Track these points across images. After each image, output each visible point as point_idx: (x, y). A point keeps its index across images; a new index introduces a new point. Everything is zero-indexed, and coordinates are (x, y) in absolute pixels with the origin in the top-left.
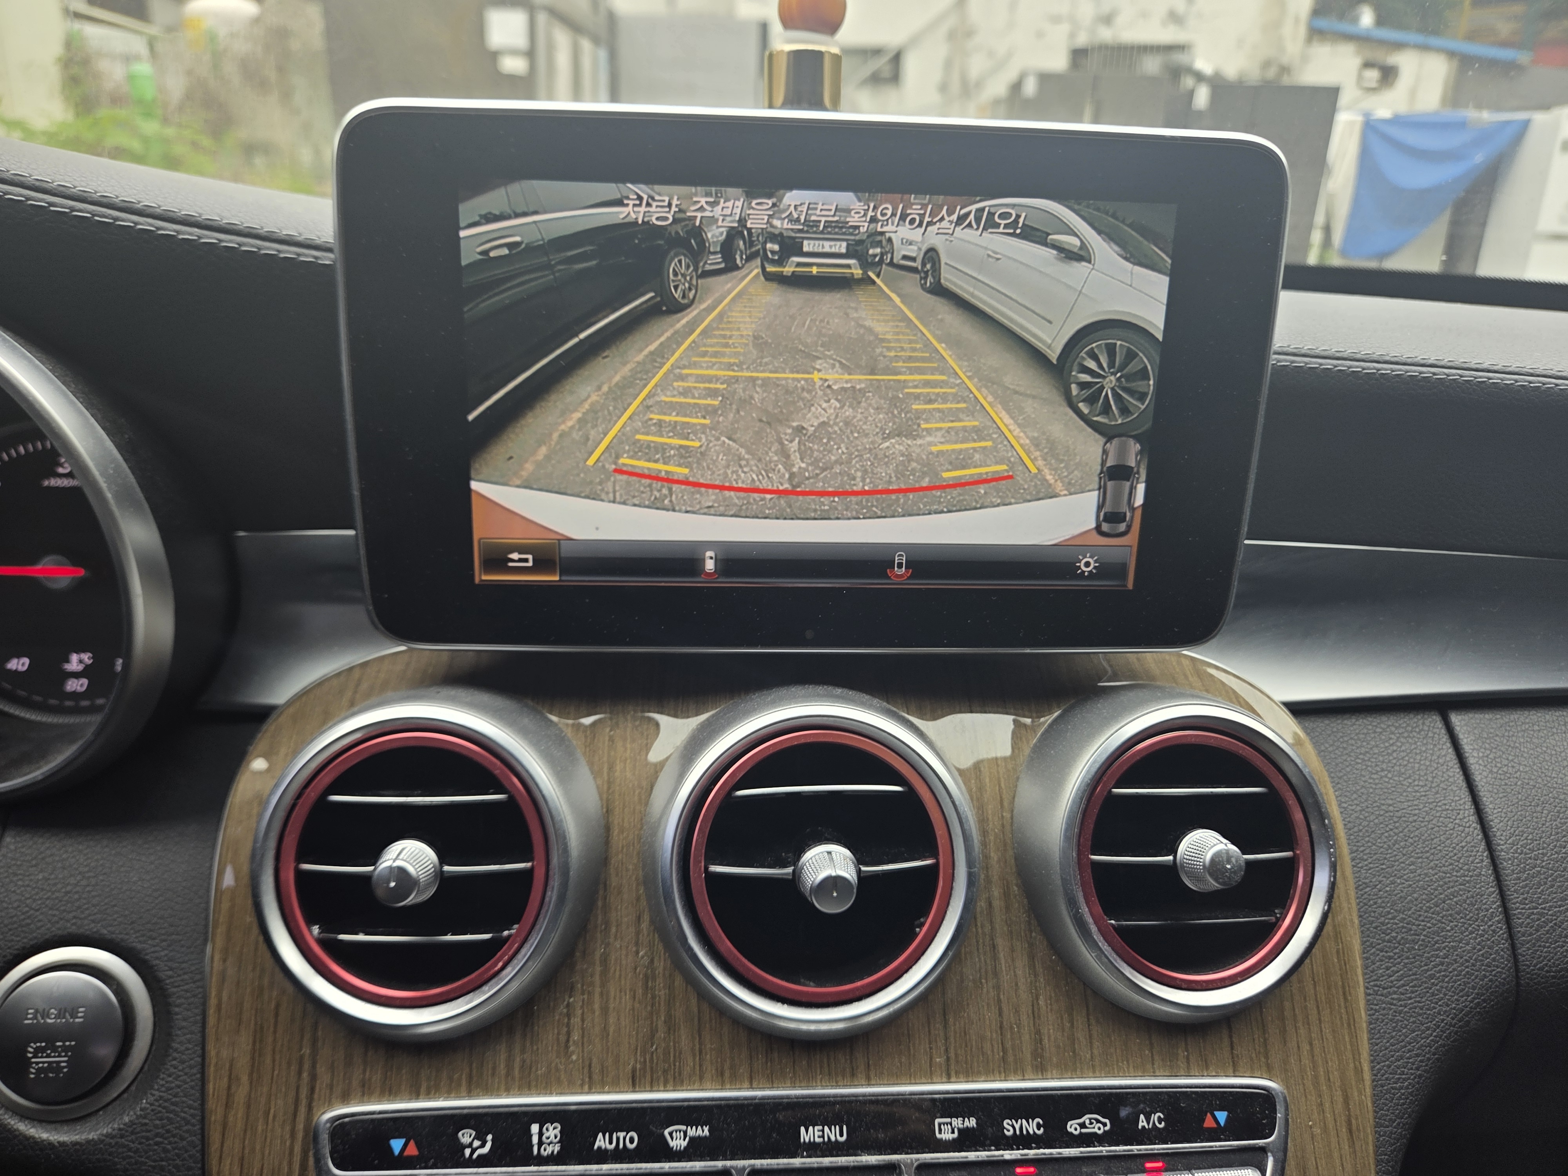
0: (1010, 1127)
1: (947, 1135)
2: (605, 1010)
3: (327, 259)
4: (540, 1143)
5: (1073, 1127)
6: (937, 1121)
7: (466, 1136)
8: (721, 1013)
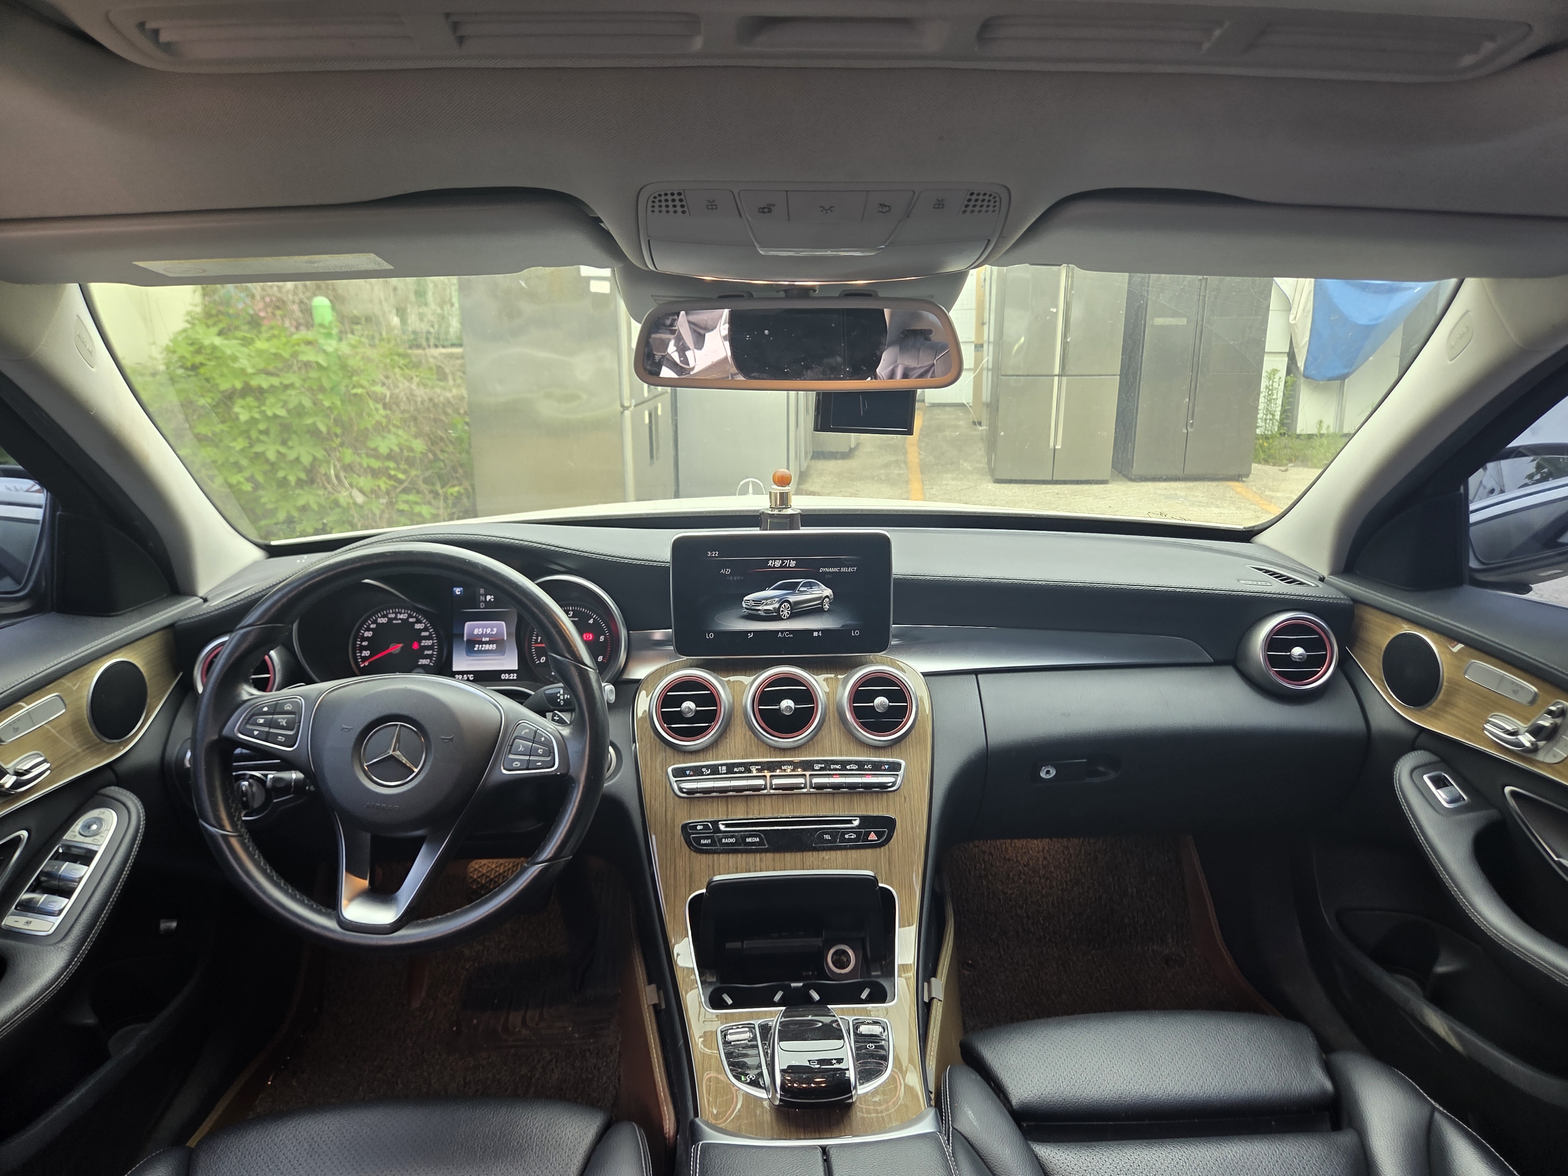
0: (832, 767)
1: (817, 768)
2: (735, 743)
3: (668, 565)
4: (721, 770)
5: (848, 767)
6: (815, 765)
7: (704, 770)
8: (763, 742)
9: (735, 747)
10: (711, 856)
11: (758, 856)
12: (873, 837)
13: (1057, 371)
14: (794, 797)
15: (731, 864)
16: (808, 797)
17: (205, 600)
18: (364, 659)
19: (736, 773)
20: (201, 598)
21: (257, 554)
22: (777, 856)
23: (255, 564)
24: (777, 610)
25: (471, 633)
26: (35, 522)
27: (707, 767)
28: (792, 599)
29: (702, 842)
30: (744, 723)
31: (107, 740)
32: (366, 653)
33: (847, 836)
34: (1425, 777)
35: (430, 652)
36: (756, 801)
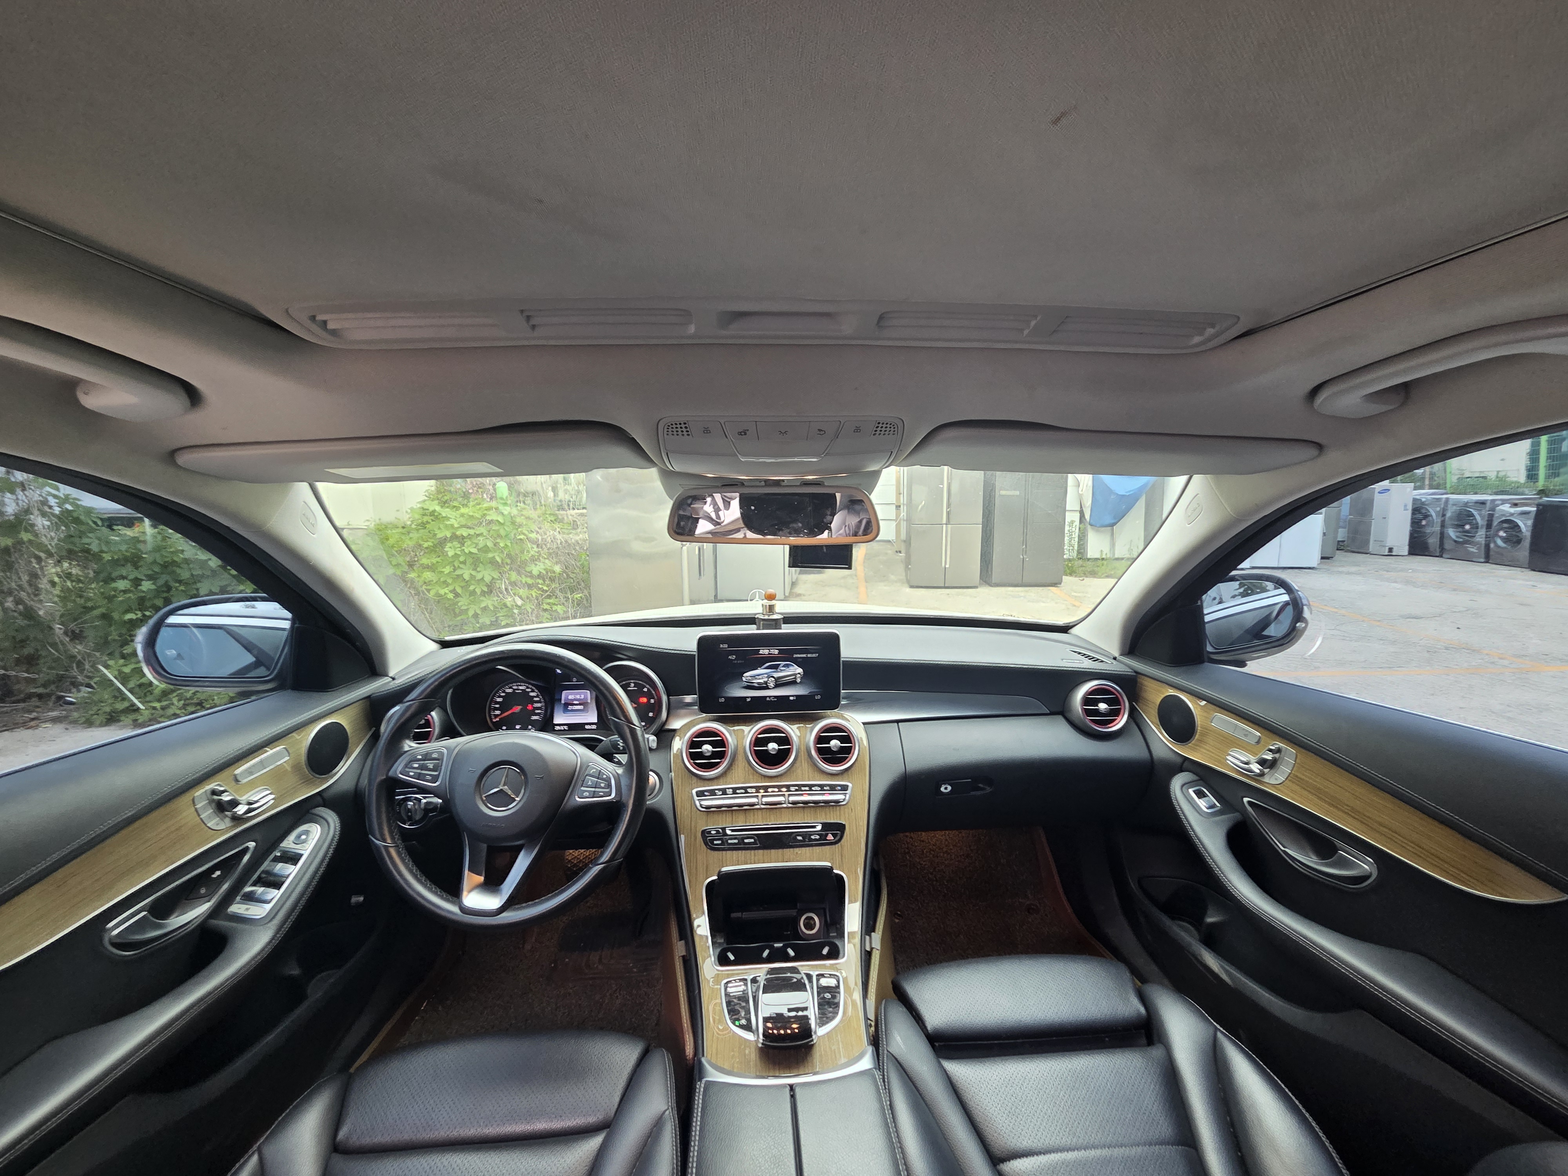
0: (803, 789)
1: (793, 790)
2: (738, 773)
3: (695, 653)
4: (728, 792)
5: (813, 788)
6: (792, 788)
7: (717, 792)
8: (757, 772)
9: (738, 776)
10: (721, 852)
11: (753, 852)
12: (830, 837)
13: (944, 521)
14: (777, 810)
15: (734, 859)
16: (787, 810)
17: (393, 679)
18: (496, 716)
19: (739, 794)
20: (391, 678)
21: (434, 646)
22: (766, 851)
23: (432, 653)
24: (766, 683)
25: (567, 698)
26: (284, 629)
27: (719, 790)
28: (776, 675)
29: (715, 842)
30: (744, 759)
31: (317, 776)
32: (498, 712)
33: (813, 837)
34: (1191, 791)
35: (539, 711)
36: (752, 813)
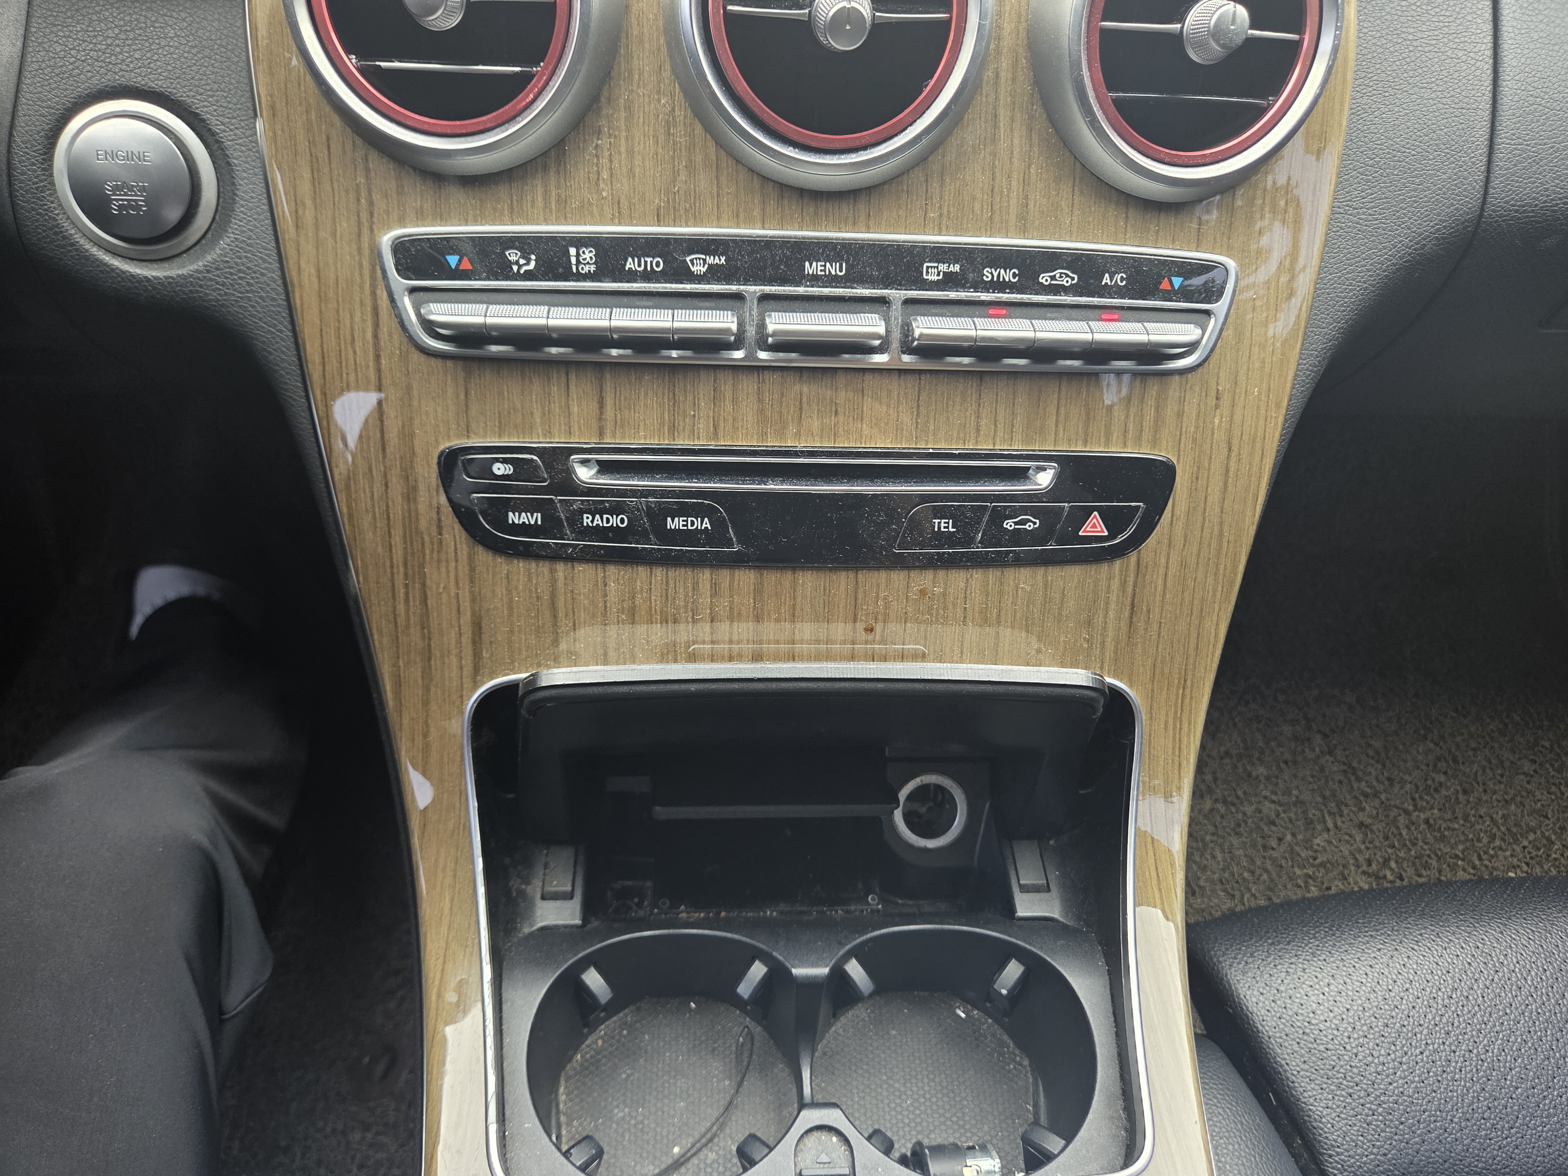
0: (988, 274)
1: (933, 277)
2: (631, 153)
4: (578, 262)
5: (1044, 279)
6: (926, 265)
7: (513, 255)
8: (739, 160)
9: (631, 171)
10: (544, 567)
11: (705, 576)
12: (1093, 526)
14: (841, 379)
15: (612, 598)
16: (894, 384)
19: (632, 276)
22: (771, 578)
27: (523, 243)
29: (513, 518)
30: (667, 74)
33: (1009, 525)
36: (704, 387)
